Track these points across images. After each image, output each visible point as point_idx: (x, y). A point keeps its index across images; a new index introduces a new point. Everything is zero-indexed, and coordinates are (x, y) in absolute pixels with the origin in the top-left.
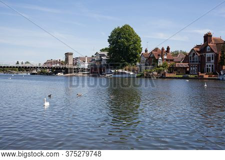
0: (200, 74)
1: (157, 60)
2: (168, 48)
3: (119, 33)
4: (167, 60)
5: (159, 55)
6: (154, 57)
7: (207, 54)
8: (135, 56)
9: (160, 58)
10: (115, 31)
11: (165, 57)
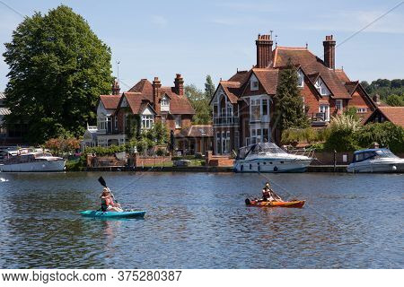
0: (211, 157)
1: (138, 117)
2: (178, 81)
3: (38, 34)
4: (170, 117)
5: (145, 102)
6: (128, 109)
7: (252, 98)
8: (89, 104)
9: (147, 112)
10: (26, 28)
11: (165, 107)
